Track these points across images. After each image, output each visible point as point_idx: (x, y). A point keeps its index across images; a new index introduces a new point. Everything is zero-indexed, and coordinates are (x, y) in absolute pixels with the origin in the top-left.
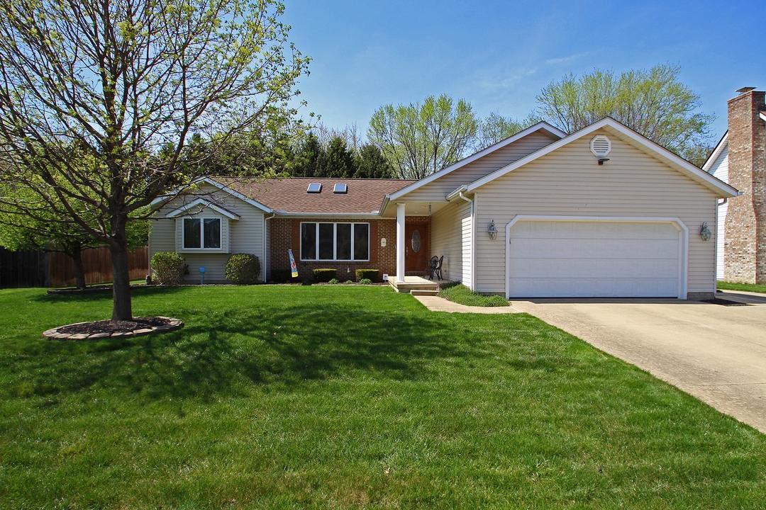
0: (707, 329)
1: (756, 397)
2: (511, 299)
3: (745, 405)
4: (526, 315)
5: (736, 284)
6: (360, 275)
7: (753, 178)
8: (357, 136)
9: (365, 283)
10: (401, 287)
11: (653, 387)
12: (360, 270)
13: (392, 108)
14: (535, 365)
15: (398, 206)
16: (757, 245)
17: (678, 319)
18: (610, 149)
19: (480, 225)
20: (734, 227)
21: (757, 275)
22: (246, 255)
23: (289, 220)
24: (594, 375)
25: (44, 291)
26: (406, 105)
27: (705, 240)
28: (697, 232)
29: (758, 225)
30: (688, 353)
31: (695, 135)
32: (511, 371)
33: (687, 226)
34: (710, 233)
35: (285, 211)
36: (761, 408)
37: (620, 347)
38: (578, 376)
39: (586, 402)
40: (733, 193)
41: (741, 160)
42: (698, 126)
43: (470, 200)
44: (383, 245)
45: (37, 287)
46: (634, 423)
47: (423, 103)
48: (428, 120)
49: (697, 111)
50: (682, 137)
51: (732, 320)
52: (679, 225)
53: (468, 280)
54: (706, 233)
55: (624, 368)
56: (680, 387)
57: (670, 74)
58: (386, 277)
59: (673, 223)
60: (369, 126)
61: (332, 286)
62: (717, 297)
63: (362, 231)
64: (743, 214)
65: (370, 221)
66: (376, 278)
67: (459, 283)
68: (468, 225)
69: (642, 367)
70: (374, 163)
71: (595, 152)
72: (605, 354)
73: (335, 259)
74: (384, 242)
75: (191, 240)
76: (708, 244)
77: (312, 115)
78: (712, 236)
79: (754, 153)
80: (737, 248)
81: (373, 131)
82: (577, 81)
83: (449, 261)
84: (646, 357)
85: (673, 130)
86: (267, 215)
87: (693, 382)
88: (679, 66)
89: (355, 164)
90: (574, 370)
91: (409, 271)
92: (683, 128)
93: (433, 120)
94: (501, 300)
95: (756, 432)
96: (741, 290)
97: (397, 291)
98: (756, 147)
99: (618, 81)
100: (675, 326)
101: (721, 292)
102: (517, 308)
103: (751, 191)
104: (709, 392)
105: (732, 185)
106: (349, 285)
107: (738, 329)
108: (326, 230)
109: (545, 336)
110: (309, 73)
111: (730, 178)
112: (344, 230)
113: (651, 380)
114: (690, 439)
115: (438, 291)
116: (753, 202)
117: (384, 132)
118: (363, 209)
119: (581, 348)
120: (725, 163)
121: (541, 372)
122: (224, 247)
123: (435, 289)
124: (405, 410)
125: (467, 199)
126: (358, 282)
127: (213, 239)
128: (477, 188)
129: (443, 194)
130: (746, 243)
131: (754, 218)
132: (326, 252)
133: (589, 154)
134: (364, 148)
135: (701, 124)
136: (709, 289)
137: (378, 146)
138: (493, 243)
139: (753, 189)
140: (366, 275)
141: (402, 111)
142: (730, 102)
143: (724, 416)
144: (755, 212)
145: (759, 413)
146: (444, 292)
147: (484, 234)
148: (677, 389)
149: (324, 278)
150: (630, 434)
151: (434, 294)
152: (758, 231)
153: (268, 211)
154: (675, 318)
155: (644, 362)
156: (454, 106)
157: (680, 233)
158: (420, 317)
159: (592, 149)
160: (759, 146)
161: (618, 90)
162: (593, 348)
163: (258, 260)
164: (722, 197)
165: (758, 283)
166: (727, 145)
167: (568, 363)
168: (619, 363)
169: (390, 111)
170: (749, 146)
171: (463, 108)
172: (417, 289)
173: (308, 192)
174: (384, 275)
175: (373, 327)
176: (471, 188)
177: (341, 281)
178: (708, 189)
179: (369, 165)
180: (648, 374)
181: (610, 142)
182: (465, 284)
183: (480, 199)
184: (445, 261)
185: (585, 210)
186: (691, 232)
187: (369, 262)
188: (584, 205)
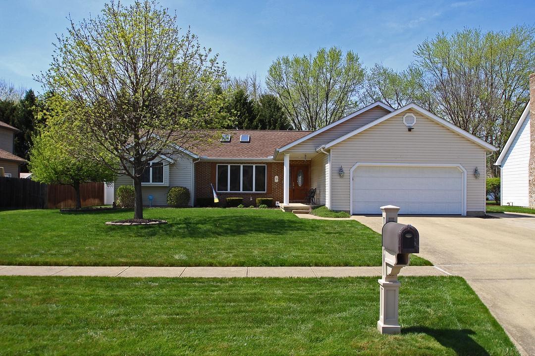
2: (354, 215)
4: (354, 221)
6: (260, 202)
8: (257, 83)
9: (263, 208)
10: (286, 208)
12: (260, 199)
13: (288, 60)
15: (285, 155)
18: (415, 122)
19: (334, 169)
22: (181, 187)
23: (209, 162)
26: (301, 56)
27: (477, 178)
28: (473, 173)
33: (466, 169)
35: (206, 156)
43: (328, 153)
44: (276, 181)
45: (39, 209)
47: (315, 55)
48: (321, 68)
52: (461, 168)
53: (328, 205)
54: (477, 174)
58: (278, 203)
60: (267, 74)
61: (241, 209)
63: (260, 170)
65: (267, 163)
66: (271, 204)
67: (324, 205)
68: (328, 167)
70: (271, 111)
71: (406, 124)
73: (241, 191)
74: (276, 179)
75: (144, 177)
81: (271, 78)
83: (320, 192)
86: (194, 160)
89: (256, 112)
91: (292, 200)
93: (324, 70)
94: (347, 213)
97: (284, 211)
102: (353, 218)
106: (252, 209)
108: (235, 171)
111: (531, 132)
112: (248, 170)
115: (310, 211)
117: (281, 80)
118: (262, 154)
122: (166, 182)
123: (308, 209)
125: (326, 153)
126: (258, 207)
127: (158, 177)
128: (332, 146)
129: (314, 148)
132: (235, 186)
133: (402, 124)
134: (263, 96)
136: (481, 209)
137: (275, 95)
138: (341, 180)
140: (263, 202)
141: (297, 61)
146: (313, 211)
147: (336, 174)
149: (234, 204)
151: (307, 213)
153: (196, 157)
156: (344, 57)
157: (462, 174)
159: (404, 122)
163: (189, 191)
169: (286, 61)
171: (352, 58)
172: (297, 209)
173: (222, 142)
174: (277, 202)
176: (327, 146)
177: (246, 206)
178: (479, 146)
179: (267, 113)
181: (415, 117)
182: (326, 206)
183: (334, 153)
184: (318, 191)
185: (400, 159)
186: (469, 173)
187: (266, 193)
188: (400, 156)
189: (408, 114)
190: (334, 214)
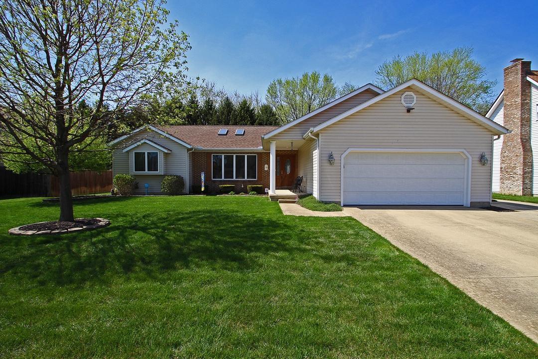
0: (480, 230)
1: (511, 290)
2: (345, 206)
3: (502, 297)
4: (350, 218)
5: (509, 195)
6: (250, 189)
7: (521, 122)
8: (259, 99)
9: (253, 195)
10: (272, 197)
11: (427, 280)
12: (250, 186)
14: (340, 259)
15: (270, 143)
16: (523, 168)
17: (461, 222)
18: (415, 102)
19: (323, 155)
20: (507, 156)
21: (523, 189)
22: (174, 176)
23: (204, 153)
24: (383, 268)
25: (40, 199)
26: (290, 79)
27: (484, 165)
28: (478, 159)
29: (524, 155)
30: (463, 249)
31: (483, 95)
32: (320, 263)
33: (470, 155)
34: (487, 160)
35: (201, 147)
36: (515, 301)
37: (412, 243)
38: (370, 269)
39: (369, 293)
40: (505, 131)
41: (512, 110)
42: (485, 90)
43: (316, 138)
44: (266, 169)
46: (402, 314)
47: (301, 77)
48: (305, 86)
49: (484, 79)
50: (474, 96)
51: (501, 223)
52: (465, 154)
53: (316, 194)
54: (485, 160)
55: (409, 262)
56: (450, 279)
57: (466, 54)
59: (461, 153)
60: (266, 92)
61: (231, 196)
62: (492, 205)
63: (252, 159)
64: (513, 147)
65: (257, 153)
66: (260, 191)
67: (311, 194)
68: (316, 154)
69: (422, 261)
70: (268, 116)
71: (404, 103)
72: (398, 249)
73: (234, 179)
74: (266, 167)
75: (139, 166)
76: (486, 168)
77: (198, 78)
78: (489, 162)
79: (522, 105)
80: (509, 170)
81: (269, 96)
82: (402, 60)
83: (306, 180)
84: (430, 252)
85: (468, 91)
86: (189, 150)
87: (462, 275)
88: (472, 48)
89: (256, 117)
90: (368, 263)
91: (279, 186)
92: (475, 90)
93: (308, 88)
94: (336, 206)
95: (506, 325)
96: (511, 200)
97: (270, 200)
98: (524, 100)
99: (430, 59)
100: (457, 227)
101: (496, 201)
102: (346, 212)
103: (519, 131)
104: (473, 285)
105: (506, 127)
106: (242, 196)
107: (505, 230)
108: (229, 160)
109: (357, 234)
110: (191, 47)
111: (505, 122)
112: (240, 160)
113: (427, 273)
114: (447, 334)
115: (297, 200)
116: (521, 139)
117: (276, 97)
118: (253, 145)
119: (381, 245)
120: (501, 112)
121: (343, 264)
122: (161, 171)
123: (295, 198)
124: (221, 298)
125: (314, 137)
126: (248, 193)
127: (153, 165)
128: (321, 130)
129: (300, 135)
130: (516, 167)
131: (522, 150)
132: (229, 174)
133: (400, 105)
134: (263, 106)
135: (487, 87)
136: (487, 199)
137: (271, 106)
138: (331, 168)
139: (521, 130)
140: (254, 189)
141: (287, 82)
142: (506, 70)
143: (482, 308)
144: (523, 146)
145: (512, 306)
146: (300, 201)
147: (325, 161)
148: (447, 282)
149: (226, 191)
150: (395, 325)
151: (294, 202)
152: (524, 159)
153: (189, 147)
154: (459, 221)
155: (427, 256)
156: (321, 79)
157: (466, 160)
158: (274, 219)
159: (403, 101)
160: (526, 100)
161: (430, 66)
162: (391, 244)
163: (183, 180)
164: (496, 135)
165: (524, 195)
166: (503, 100)
167: (366, 257)
168: (405, 257)
169: (280, 82)
170: (519, 100)
171: (327, 80)
172: (283, 198)
173: (219, 135)
174: (266, 189)
175: (238, 227)
176: (316, 129)
177: (237, 193)
178: (486, 129)
179: (265, 118)
180: (427, 267)
181: (415, 96)
182: (314, 195)
183: (323, 137)
184: (304, 179)
185: (397, 144)
186: (474, 159)
187: (257, 180)
188: (396, 141)
189: (407, 93)
190: (324, 206)
